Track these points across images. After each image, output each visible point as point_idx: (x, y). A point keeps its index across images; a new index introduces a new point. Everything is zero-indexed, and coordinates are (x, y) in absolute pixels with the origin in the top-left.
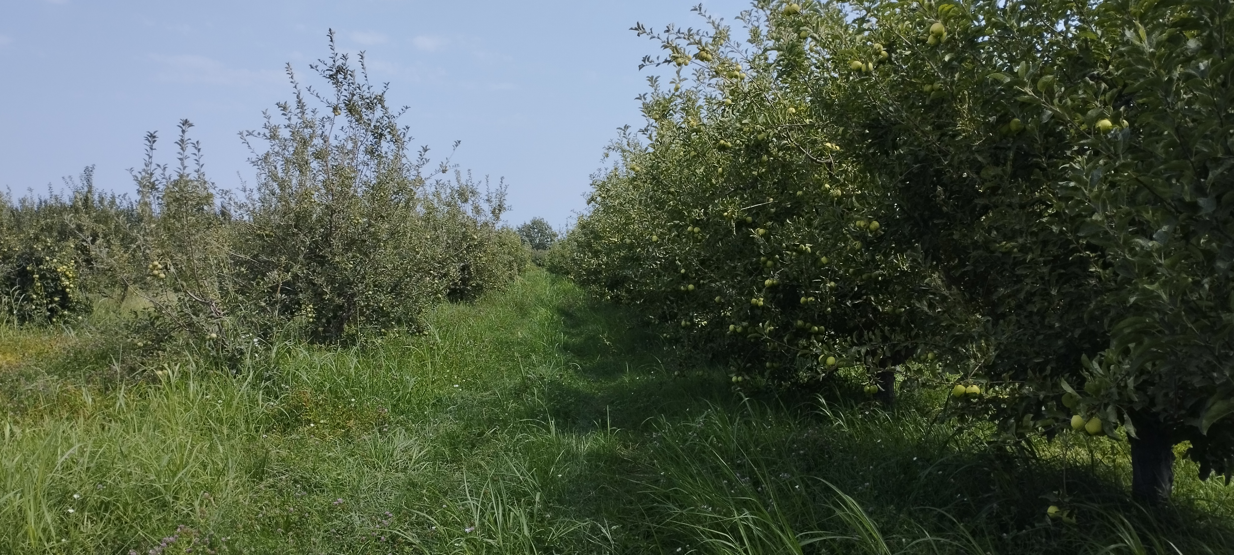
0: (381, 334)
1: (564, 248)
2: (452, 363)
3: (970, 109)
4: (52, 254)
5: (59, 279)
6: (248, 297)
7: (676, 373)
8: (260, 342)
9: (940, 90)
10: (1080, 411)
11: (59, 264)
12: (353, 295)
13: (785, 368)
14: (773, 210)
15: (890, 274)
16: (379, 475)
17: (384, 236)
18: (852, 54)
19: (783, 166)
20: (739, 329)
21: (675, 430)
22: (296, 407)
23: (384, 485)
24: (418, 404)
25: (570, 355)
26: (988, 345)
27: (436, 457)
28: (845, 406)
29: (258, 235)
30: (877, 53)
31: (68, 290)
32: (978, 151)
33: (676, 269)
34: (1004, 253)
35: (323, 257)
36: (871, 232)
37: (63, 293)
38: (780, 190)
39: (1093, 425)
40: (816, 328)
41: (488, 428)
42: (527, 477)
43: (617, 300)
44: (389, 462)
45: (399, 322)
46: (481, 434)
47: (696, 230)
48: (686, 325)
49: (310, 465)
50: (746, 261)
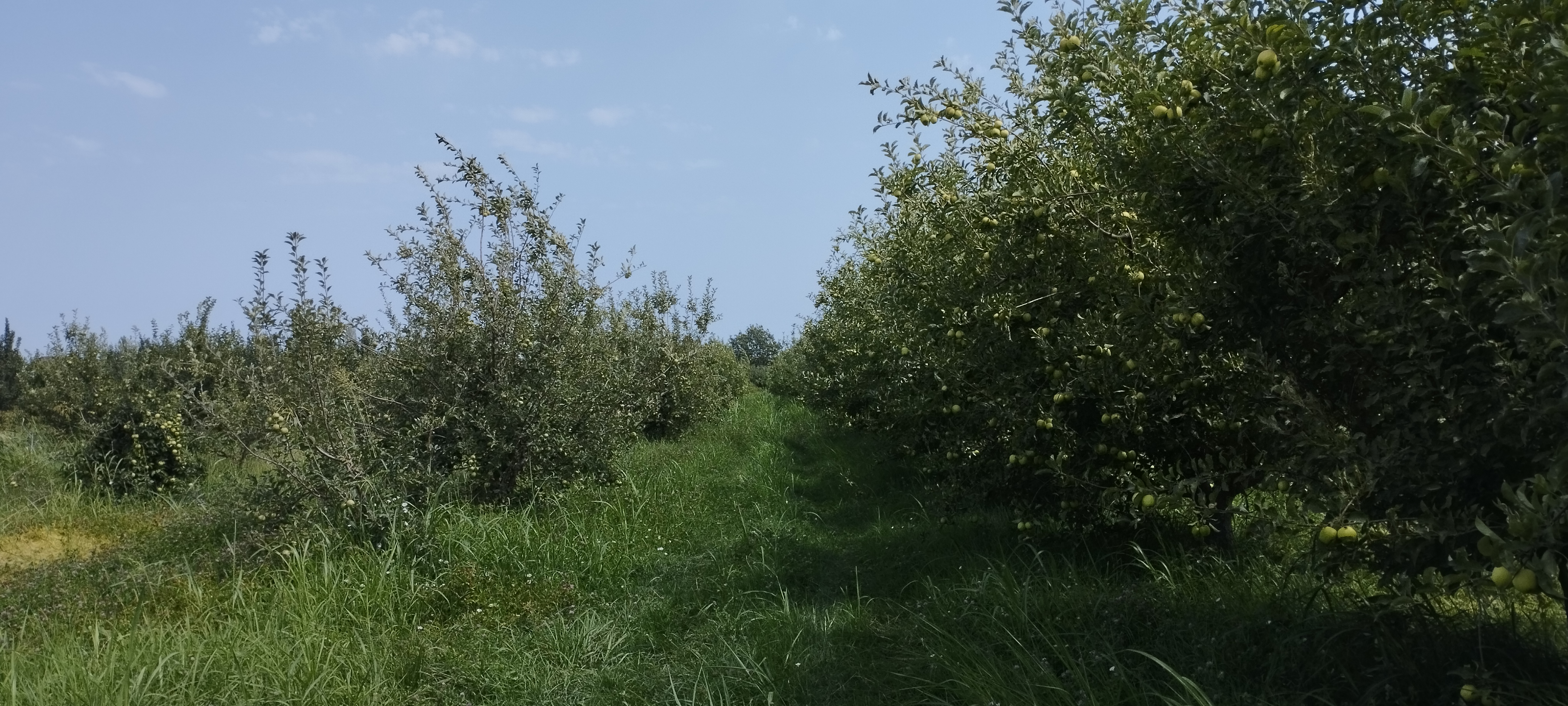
0: (561, 487)
1: (790, 362)
2: (654, 520)
3: (1317, 158)
4: (154, 407)
5: (164, 438)
6: (394, 450)
7: (942, 520)
8: (410, 508)
9: (1274, 134)
10: (1504, 560)
11: (162, 420)
12: (527, 439)
13: (1086, 508)
14: (1058, 303)
15: (1218, 378)
16: (565, 673)
17: (561, 363)
18: (1153, 97)
19: (1068, 245)
20: (1022, 460)
21: (946, 596)
22: (459, 589)
23: (572, 687)
24: (613, 576)
25: (803, 501)
26: (1362, 471)
27: (637, 645)
28: (1169, 554)
29: (404, 372)
30: (1187, 93)
31: (175, 451)
32: (1329, 213)
33: (935, 385)
34: (1375, 346)
35: (486, 393)
36: (1193, 327)
37: (169, 456)
38: (1066, 277)
39: (1524, 579)
40: (1124, 453)
41: (703, 604)
42: (756, 670)
43: (860, 426)
44: (577, 656)
45: (585, 470)
46: (694, 612)
47: (959, 334)
48: (953, 457)
49: (476, 665)
50: (1027, 371)
